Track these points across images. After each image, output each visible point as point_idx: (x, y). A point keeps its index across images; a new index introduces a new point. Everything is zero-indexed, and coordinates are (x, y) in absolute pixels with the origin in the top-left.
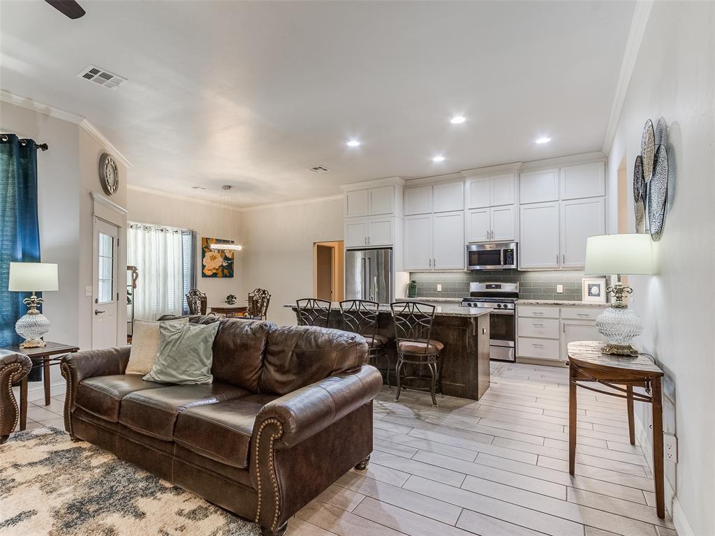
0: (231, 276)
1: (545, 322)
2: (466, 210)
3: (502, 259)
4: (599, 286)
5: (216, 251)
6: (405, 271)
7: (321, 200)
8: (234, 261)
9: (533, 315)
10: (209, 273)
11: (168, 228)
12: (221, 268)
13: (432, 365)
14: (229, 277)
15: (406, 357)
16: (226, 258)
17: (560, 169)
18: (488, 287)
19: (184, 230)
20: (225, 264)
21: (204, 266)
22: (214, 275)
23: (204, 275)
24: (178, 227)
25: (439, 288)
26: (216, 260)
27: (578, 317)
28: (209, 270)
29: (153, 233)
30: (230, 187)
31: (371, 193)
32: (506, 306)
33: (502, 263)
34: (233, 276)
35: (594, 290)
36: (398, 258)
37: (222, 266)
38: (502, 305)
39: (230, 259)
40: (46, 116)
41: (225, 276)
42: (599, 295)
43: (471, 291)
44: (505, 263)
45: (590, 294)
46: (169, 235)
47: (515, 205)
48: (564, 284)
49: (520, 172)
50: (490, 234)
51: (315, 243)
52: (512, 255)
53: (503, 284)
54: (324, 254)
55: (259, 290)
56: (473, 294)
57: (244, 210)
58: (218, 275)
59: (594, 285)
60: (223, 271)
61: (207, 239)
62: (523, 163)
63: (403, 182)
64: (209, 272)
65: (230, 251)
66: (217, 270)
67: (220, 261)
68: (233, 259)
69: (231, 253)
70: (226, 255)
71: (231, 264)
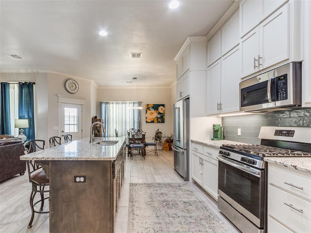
0: (163, 121)
10: (150, 121)
11: (127, 102)
12: (156, 118)
14: (161, 123)
19: (135, 102)
20: (159, 116)
22: (153, 122)
23: (147, 122)
25: (239, 133)
26: (153, 115)
28: (149, 119)
29: (120, 105)
30: (136, 78)
34: (164, 122)
37: (157, 117)
39: (162, 114)
40: (38, 73)
43: (261, 137)
44: (275, 98)
46: (127, 105)
58: (155, 122)
60: (157, 120)
61: (148, 105)
65: (162, 109)
66: (154, 119)
67: (155, 115)
68: (164, 114)
69: (163, 110)
70: (159, 112)
71: (163, 116)
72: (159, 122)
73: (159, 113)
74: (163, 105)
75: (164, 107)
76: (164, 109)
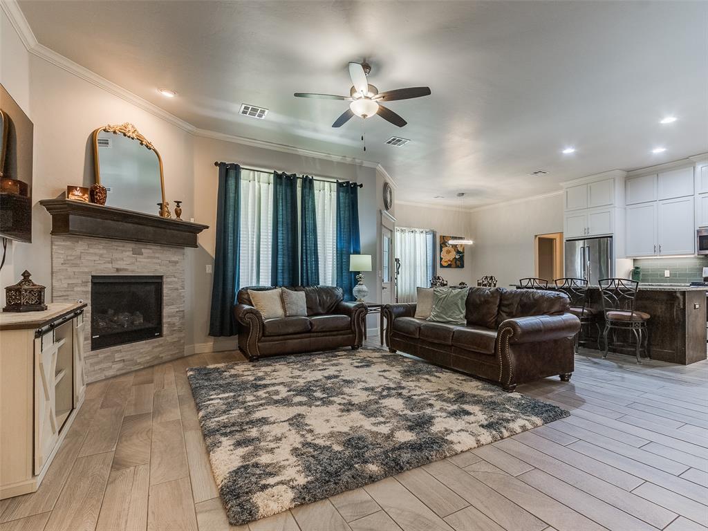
2: (697, 195)
5: (451, 246)
6: (627, 257)
7: (541, 197)
8: (465, 254)
10: (445, 264)
11: (416, 230)
12: (455, 260)
13: (637, 331)
14: (461, 267)
15: (612, 323)
16: (458, 252)
19: (427, 230)
20: (457, 257)
21: (441, 259)
22: (449, 266)
23: (442, 266)
24: (423, 228)
25: (667, 274)
26: (450, 254)
28: (445, 262)
30: (463, 194)
31: (591, 187)
34: (463, 267)
36: (618, 246)
37: (455, 258)
39: (462, 253)
41: (457, 267)
43: (703, 276)
46: (417, 235)
51: (536, 236)
54: (546, 245)
55: (487, 277)
56: (707, 279)
57: (472, 211)
58: (452, 266)
60: (456, 263)
61: (444, 236)
63: (625, 173)
65: (461, 245)
66: (451, 261)
67: (453, 254)
69: (462, 247)
71: (463, 256)
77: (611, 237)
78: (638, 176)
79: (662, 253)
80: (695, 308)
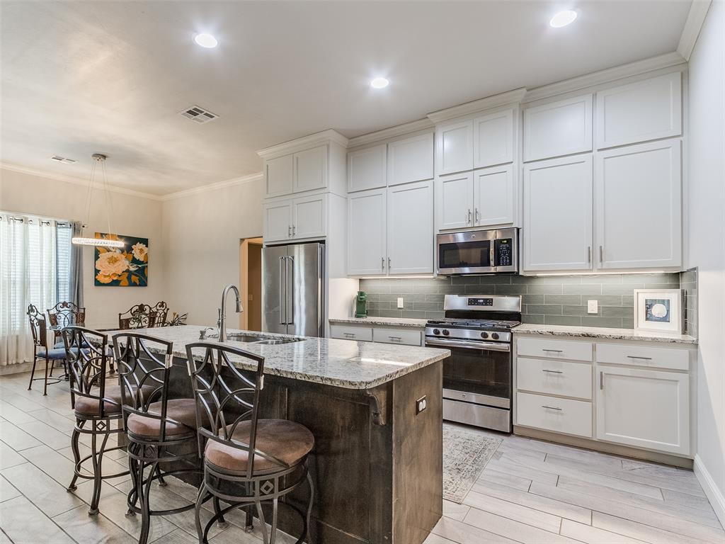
0: (143, 283)
1: (564, 368)
2: (439, 181)
3: (492, 257)
4: (666, 303)
5: (118, 251)
6: (348, 276)
8: (148, 264)
9: (543, 354)
10: (107, 280)
11: (30, 217)
12: (127, 274)
14: (140, 285)
17: (595, 95)
18: (471, 302)
19: (60, 221)
20: (132, 269)
21: (97, 272)
22: (115, 283)
23: (98, 283)
24: (49, 216)
25: (400, 303)
26: (117, 264)
27: (629, 361)
28: (105, 276)
31: (297, 158)
32: (496, 336)
33: (492, 263)
34: (146, 285)
35: (658, 310)
36: (334, 257)
37: (128, 271)
38: (490, 334)
39: (142, 263)
42: (665, 319)
43: (446, 308)
44: (497, 264)
45: (649, 317)
46: (34, 229)
47: (515, 164)
48: (601, 299)
49: (524, 108)
50: (473, 215)
51: (242, 240)
52: (510, 249)
53: (495, 298)
56: (450, 314)
58: (121, 284)
59: (655, 301)
60: (129, 278)
61: (102, 234)
62: (528, 90)
63: (346, 141)
64: (107, 278)
65: (141, 251)
66: (120, 276)
67: (124, 264)
68: (147, 263)
69: (143, 255)
70: (134, 257)
71: (144, 268)
72: (134, 285)
73: (134, 261)
74: (145, 242)
75: (147, 246)
76: (146, 250)
77: (323, 242)
78: (363, 147)
79: (393, 270)
80: (417, 411)
